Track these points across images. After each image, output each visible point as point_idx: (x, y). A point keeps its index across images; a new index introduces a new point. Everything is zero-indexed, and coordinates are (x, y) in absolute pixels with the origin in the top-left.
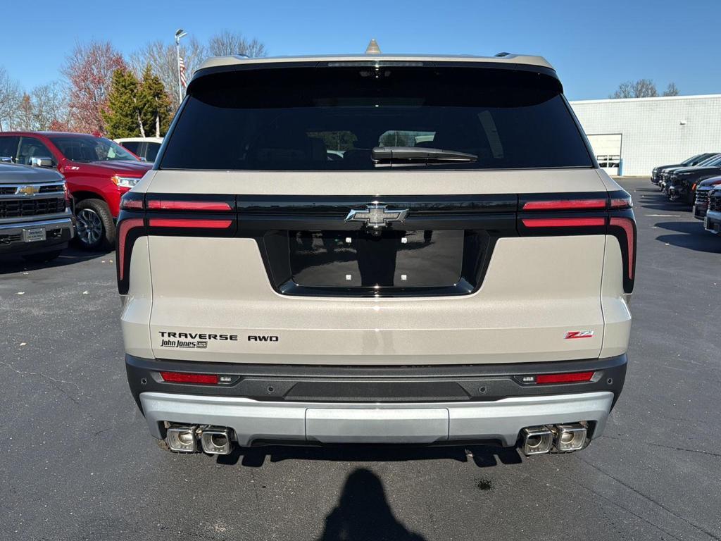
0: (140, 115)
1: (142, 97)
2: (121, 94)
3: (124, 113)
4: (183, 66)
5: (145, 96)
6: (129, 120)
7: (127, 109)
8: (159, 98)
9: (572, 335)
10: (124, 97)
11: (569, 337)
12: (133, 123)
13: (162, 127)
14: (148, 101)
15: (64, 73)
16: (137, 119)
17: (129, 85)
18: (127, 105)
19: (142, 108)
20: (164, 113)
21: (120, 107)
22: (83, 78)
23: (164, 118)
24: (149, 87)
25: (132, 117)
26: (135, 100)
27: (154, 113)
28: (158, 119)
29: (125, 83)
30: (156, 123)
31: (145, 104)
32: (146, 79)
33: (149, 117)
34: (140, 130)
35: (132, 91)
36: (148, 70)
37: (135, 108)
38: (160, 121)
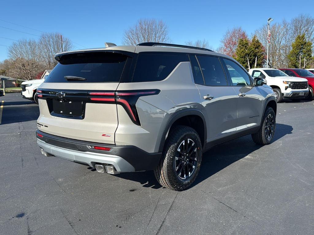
0: (248, 57)
1: (250, 49)
2: (241, 48)
3: (241, 56)
4: (270, 34)
5: (251, 49)
6: (243, 59)
7: (243, 55)
8: (258, 49)
9: (104, 135)
10: (242, 50)
11: (103, 136)
12: (245, 60)
13: (258, 61)
14: (252, 51)
15: (222, 42)
16: (247, 59)
17: (245, 45)
18: (243, 53)
19: (250, 54)
20: (260, 55)
21: (240, 54)
22: (229, 43)
23: (259, 58)
24: (254, 45)
25: (245, 58)
26: (247, 50)
27: (255, 56)
28: (256, 58)
29: (244, 44)
30: (255, 60)
31: (251, 52)
32: (253, 41)
33: (252, 57)
34: (248, 63)
35: (246, 47)
36: (255, 37)
37: (246, 54)
38: (257, 59)
